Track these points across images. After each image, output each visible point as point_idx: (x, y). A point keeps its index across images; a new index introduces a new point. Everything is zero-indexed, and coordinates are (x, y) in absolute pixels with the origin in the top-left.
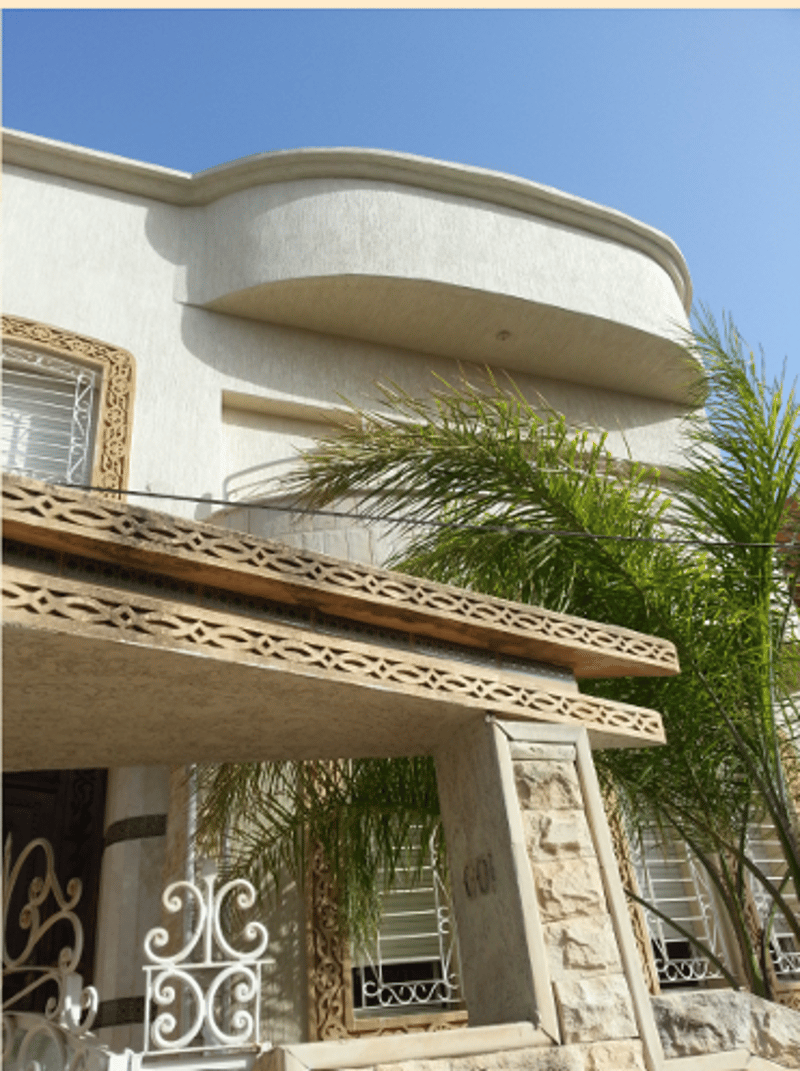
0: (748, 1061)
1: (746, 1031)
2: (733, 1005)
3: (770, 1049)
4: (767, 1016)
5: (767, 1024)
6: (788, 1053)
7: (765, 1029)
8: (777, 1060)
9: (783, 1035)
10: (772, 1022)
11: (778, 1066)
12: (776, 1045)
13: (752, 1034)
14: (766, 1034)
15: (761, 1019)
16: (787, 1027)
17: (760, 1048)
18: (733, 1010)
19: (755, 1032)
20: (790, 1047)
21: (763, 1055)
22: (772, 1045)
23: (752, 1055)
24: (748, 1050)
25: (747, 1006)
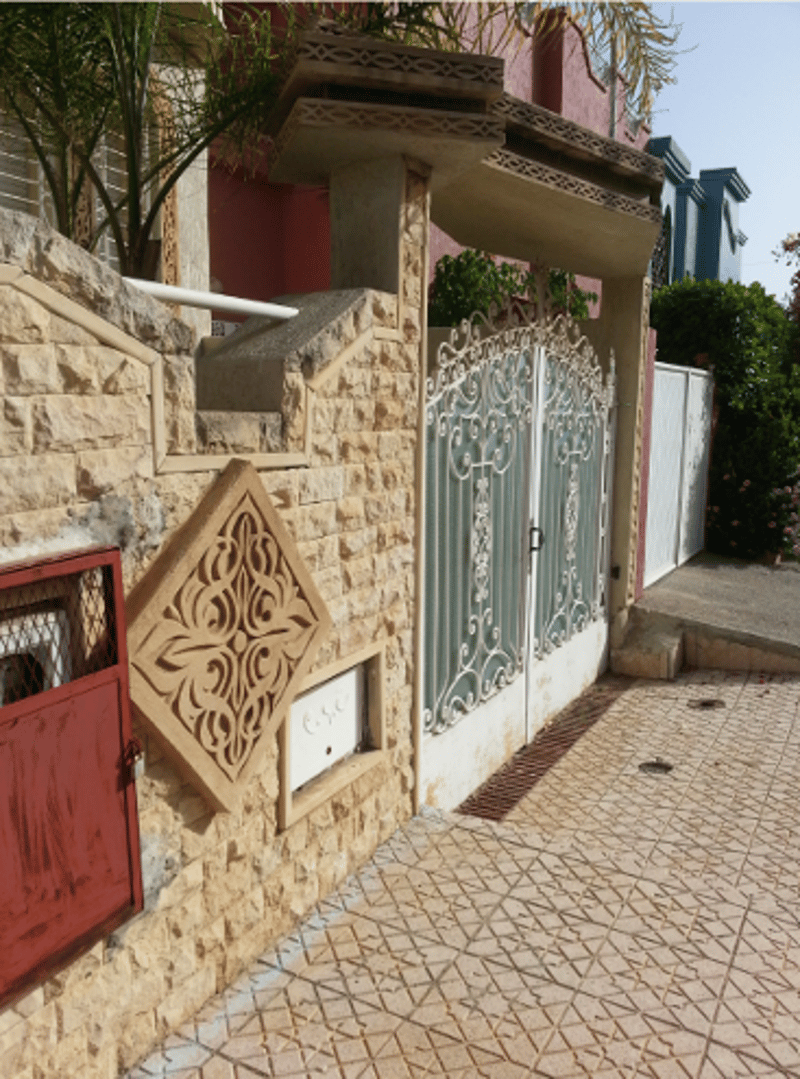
0: (20, 276)
1: (24, 250)
2: (16, 223)
3: (45, 271)
4: (50, 242)
5: (48, 248)
6: (63, 280)
7: (45, 253)
8: (52, 282)
9: (62, 262)
10: (54, 248)
11: (51, 289)
12: (52, 269)
13: (30, 254)
14: (44, 257)
15: (43, 244)
16: (69, 257)
17: (35, 269)
18: (15, 227)
19: (34, 254)
20: (66, 274)
21: (37, 276)
22: (48, 268)
23: (26, 272)
24: (22, 267)
25: (32, 229)
